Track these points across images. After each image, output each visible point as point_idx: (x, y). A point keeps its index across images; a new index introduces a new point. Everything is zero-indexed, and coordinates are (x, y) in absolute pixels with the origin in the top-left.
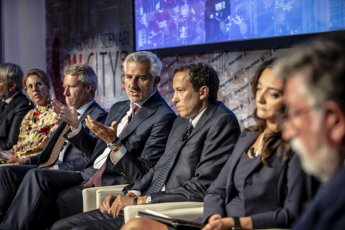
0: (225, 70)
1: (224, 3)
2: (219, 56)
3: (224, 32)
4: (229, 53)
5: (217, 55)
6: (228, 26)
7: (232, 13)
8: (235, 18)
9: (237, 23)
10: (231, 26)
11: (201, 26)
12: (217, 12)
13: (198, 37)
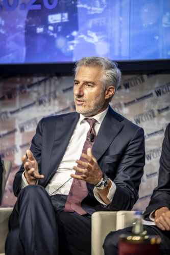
0: (55, 97)
1: (66, 15)
2: (45, 81)
3: (63, 51)
4: (64, 78)
5: (40, 79)
6: (73, 44)
7: (81, 29)
8: (86, 34)
9: (90, 41)
10: (78, 45)
11: (16, 40)
12: (51, 25)
13: (11, 55)
